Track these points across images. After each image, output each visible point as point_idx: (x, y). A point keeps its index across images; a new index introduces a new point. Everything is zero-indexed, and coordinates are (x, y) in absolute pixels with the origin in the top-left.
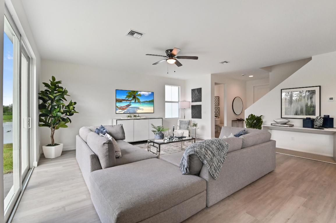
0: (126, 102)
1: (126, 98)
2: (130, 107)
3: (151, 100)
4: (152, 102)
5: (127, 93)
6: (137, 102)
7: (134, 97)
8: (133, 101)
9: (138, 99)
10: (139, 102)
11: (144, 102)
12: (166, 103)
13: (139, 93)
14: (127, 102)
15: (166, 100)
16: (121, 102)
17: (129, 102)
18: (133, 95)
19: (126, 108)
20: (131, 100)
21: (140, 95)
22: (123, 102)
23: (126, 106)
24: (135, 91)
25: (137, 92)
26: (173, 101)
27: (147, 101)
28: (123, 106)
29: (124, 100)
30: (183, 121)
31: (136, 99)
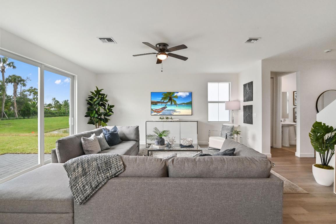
0: (161, 104)
1: (162, 100)
2: (165, 109)
3: (189, 102)
4: (190, 104)
5: (162, 94)
6: (173, 104)
7: (170, 99)
8: (169, 103)
9: (175, 101)
10: (176, 104)
11: (181, 104)
12: (209, 104)
13: (175, 94)
14: (163, 104)
15: (209, 100)
16: (156, 104)
17: (165, 104)
18: (169, 97)
19: (161, 111)
20: (167, 102)
21: (177, 97)
22: (158, 104)
23: (162, 108)
24: (171, 93)
25: (174, 93)
26: (220, 100)
27: (184, 103)
28: (158, 109)
29: (159, 102)
30: (226, 126)
31: (172, 101)
